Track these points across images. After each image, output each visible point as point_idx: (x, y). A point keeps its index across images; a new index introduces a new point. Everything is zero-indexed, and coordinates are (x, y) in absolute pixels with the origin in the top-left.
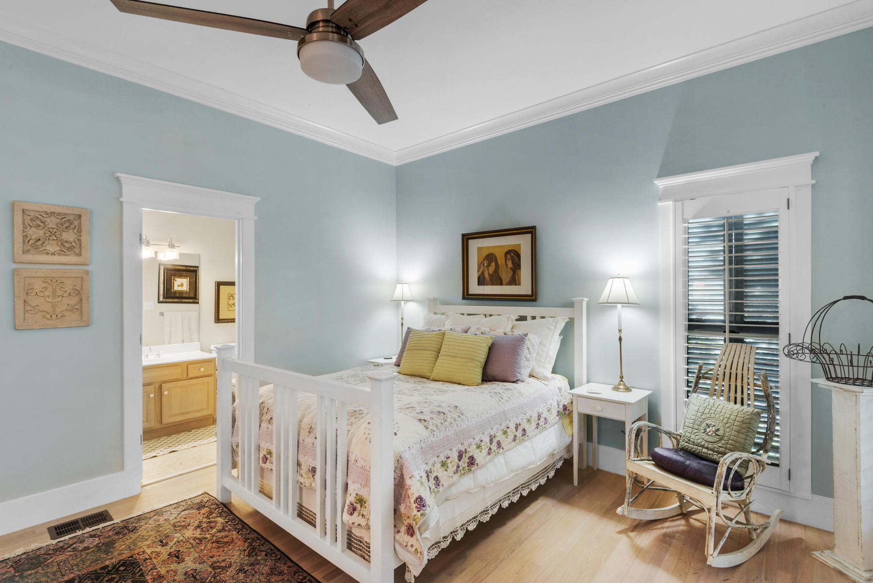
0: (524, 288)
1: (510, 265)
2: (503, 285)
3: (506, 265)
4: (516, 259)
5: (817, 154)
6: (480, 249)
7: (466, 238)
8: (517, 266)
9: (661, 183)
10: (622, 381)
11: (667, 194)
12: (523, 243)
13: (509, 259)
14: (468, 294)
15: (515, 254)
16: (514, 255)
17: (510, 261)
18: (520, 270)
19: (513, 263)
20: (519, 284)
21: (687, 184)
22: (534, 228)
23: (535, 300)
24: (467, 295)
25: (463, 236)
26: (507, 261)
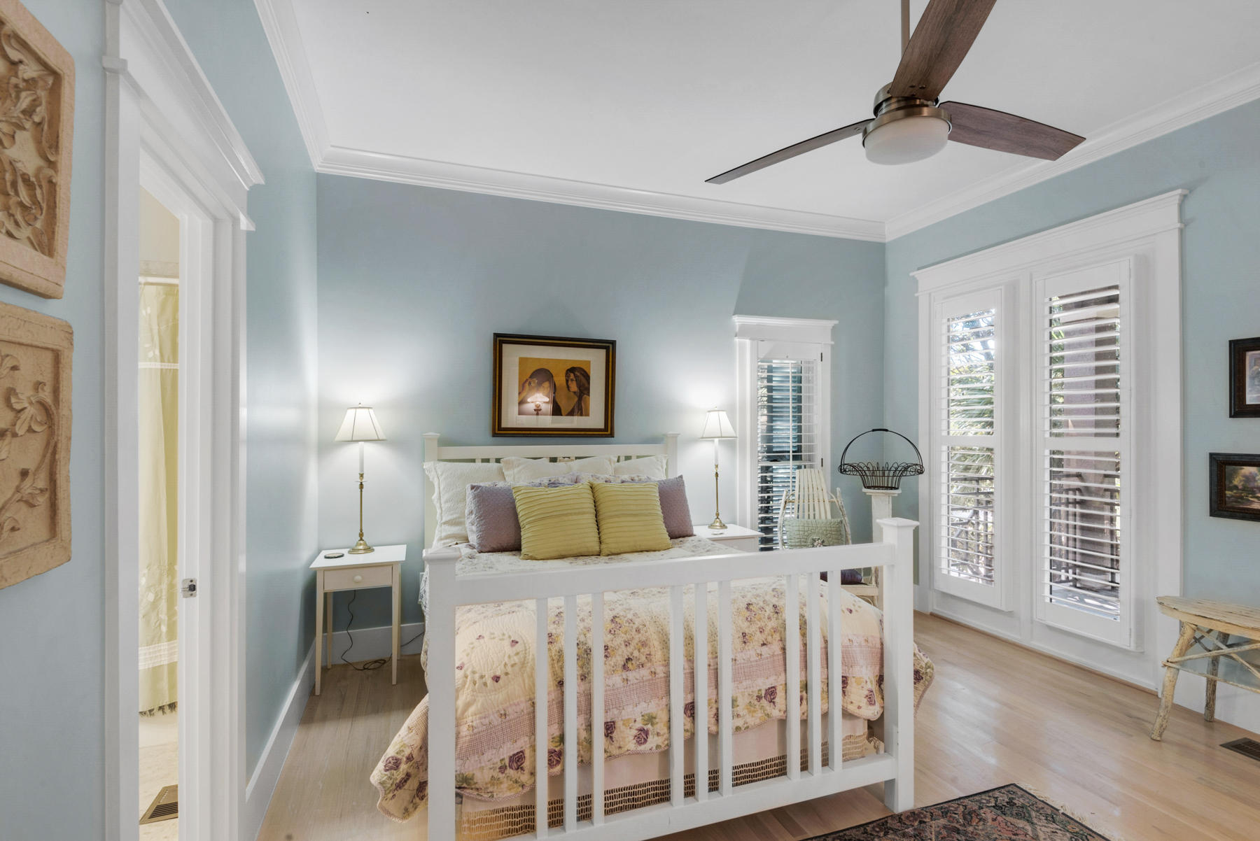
0: (595, 419)
1: (574, 387)
2: (561, 415)
3: (568, 387)
4: (584, 380)
5: (837, 322)
6: (523, 361)
7: (501, 340)
8: (584, 390)
9: (738, 320)
10: (718, 518)
11: (744, 332)
12: (594, 360)
13: (572, 380)
14: (500, 428)
15: (581, 374)
16: (579, 375)
17: (574, 383)
18: (589, 395)
19: (579, 386)
20: (587, 415)
21: (758, 325)
22: (613, 343)
23: (612, 435)
24: (499, 430)
25: (497, 335)
26: (570, 382)
